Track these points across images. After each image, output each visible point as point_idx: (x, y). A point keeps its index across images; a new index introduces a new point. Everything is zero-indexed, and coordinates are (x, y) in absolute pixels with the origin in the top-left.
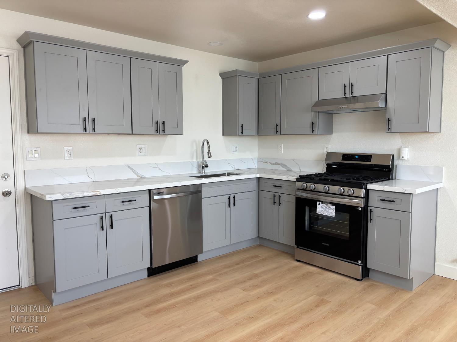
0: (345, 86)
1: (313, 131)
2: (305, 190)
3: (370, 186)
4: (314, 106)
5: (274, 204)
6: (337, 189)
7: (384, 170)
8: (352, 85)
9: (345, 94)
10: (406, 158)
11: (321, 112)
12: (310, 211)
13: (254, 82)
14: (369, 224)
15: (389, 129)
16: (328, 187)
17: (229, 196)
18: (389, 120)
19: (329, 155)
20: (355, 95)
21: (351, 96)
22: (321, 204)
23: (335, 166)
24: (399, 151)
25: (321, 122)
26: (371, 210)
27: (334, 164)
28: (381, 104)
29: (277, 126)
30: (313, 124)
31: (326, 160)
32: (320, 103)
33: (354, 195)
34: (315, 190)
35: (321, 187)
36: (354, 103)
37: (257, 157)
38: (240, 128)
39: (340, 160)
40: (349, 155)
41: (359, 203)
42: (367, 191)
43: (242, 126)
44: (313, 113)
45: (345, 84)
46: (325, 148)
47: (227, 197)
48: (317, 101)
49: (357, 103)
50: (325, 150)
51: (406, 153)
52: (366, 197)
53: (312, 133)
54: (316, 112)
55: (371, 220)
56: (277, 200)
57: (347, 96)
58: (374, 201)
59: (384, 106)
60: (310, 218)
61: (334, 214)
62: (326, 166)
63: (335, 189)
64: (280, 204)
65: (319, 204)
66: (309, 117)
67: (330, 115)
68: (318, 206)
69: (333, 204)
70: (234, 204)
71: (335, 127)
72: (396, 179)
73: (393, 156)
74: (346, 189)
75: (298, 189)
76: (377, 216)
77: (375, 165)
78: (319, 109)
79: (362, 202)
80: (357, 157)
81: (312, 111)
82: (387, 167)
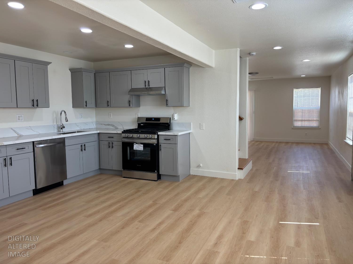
0: (145, 82)
1: (130, 105)
2: (127, 138)
3: (160, 133)
4: (129, 92)
5: (109, 148)
6: (144, 136)
7: (167, 125)
8: (149, 82)
9: (145, 86)
10: (176, 119)
11: (133, 95)
12: (130, 149)
13: (92, 75)
14: (160, 151)
15: (167, 105)
16: (139, 135)
17: (82, 144)
18: (167, 100)
19: (139, 118)
20: (150, 87)
21: (148, 87)
22: (136, 145)
23: (142, 125)
24: (173, 116)
25: (133, 100)
26: (160, 145)
27: (142, 123)
28: (163, 92)
29: (108, 102)
30: (129, 101)
31: (138, 121)
32: (133, 90)
33: (152, 138)
34: (132, 137)
35: (135, 135)
36: (151, 91)
37: (95, 121)
38: (85, 103)
39: (144, 121)
40: (149, 118)
41: (154, 142)
42: (158, 136)
43: (86, 102)
44: (129, 95)
45: (145, 81)
46: (137, 115)
47: (80, 145)
48: (131, 89)
49: (152, 91)
50: (137, 116)
51: (176, 117)
52: (158, 139)
53: (129, 107)
54: (131, 95)
55: (160, 150)
56: (110, 146)
57: (147, 87)
58: (161, 140)
59: (164, 93)
60: (130, 152)
61: (143, 149)
62: (138, 125)
63: (142, 136)
64: (113, 147)
65: (135, 144)
66: (127, 98)
67: (138, 96)
68: (134, 146)
69: (142, 144)
70: (85, 149)
71: (141, 103)
72: (172, 129)
73: (170, 118)
74: (148, 135)
75: (123, 138)
76: (163, 148)
77: (162, 123)
78: (132, 93)
79: (156, 141)
80: (153, 119)
81: (128, 94)
82: (167, 124)
